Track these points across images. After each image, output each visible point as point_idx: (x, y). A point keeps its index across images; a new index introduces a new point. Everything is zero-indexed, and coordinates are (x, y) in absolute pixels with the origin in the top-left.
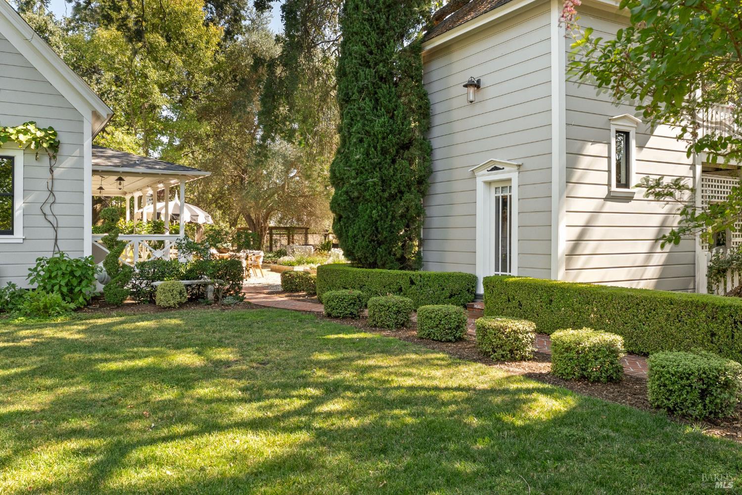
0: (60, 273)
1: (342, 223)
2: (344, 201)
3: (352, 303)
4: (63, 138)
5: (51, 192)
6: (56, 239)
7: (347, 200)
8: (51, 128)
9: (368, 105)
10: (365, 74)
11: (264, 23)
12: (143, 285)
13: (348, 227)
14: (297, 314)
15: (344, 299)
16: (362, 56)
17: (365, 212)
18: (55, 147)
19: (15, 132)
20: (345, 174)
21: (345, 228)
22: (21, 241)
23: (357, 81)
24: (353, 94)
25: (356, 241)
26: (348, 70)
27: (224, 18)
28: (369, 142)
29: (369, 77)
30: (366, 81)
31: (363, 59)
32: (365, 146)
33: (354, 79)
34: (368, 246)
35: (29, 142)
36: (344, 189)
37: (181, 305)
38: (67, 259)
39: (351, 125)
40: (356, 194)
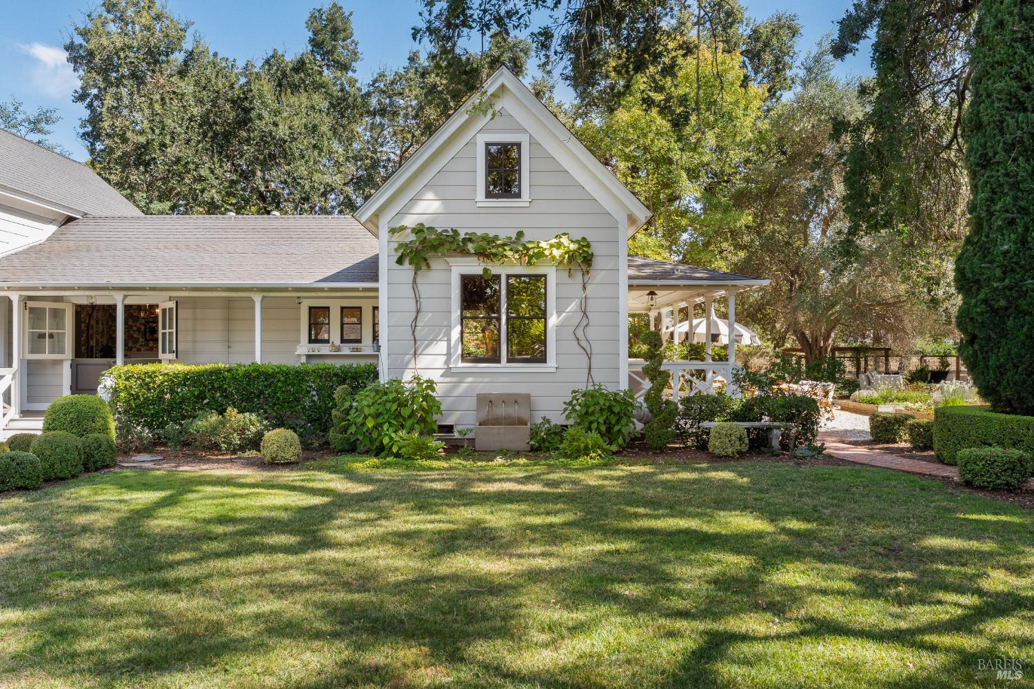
0: (598, 408)
1: (976, 347)
2: (982, 314)
3: (1008, 468)
4: (596, 249)
5: (585, 313)
6: (590, 369)
7: (987, 312)
8: (584, 239)
9: (1024, 168)
10: (1017, 121)
11: (824, 70)
12: (688, 426)
13: (987, 352)
14: (912, 477)
15: (995, 461)
16: (1012, 95)
17: (1019, 330)
18: (588, 260)
19: (548, 247)
20: (982, 274)
21: (982, 353)
22: (554, 370)
23: (1002, 133)
24: (995, 153)
25: (1002, 374)
26: (985, 120)
27: (762, 71)
28: (1025, 223)
29: (1024, 125)
30: (1019, 132)
31: (1014, 100)
32: (1020, 230)
33: (997, 131)
34: (1025, 382)
35: (562, 256)
36: (982, 296)
37: (742, 455)
38: (605, 392)
39: (992, 201)
40: (1003, 303)
